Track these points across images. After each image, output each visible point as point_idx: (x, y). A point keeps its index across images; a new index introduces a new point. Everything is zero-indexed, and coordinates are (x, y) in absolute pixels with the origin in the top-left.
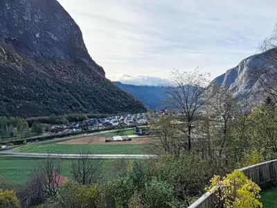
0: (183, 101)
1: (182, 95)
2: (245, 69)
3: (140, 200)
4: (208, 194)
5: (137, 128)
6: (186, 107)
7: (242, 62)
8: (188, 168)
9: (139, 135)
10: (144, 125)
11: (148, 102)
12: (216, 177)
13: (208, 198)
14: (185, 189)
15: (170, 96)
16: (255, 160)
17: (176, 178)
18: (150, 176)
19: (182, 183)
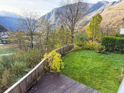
0: (28, 25)
1: (28, 22)
2: (54, 13)
3: (9, 72)
4: (43, 61)
5: (2, 40)
6: (29, 28)
7: (53, 10)
8: (32, 55)
9: (4, 44)
10: (7, 38)
11: (8, 26)
12: (46, 54)
13: (43, 62)
14: (32, 63)
15: (21, 22)
16: (59, 47)
17: (27, 60)
18: (13, 61)
19: (30, 61)
